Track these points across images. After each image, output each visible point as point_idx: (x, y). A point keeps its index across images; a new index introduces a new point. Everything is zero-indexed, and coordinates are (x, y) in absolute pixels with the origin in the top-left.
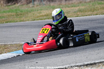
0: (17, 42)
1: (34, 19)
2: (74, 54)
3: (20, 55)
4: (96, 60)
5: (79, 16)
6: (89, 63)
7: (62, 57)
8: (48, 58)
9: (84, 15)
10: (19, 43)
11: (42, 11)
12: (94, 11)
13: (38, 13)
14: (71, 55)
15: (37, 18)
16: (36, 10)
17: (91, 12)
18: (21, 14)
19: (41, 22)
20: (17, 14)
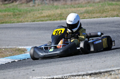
0: (12, 46)
1: (34, 20)
2: (77, 61)
3: (15, 60)
4: (101, 69)
5: (85, 18)
6: (93, 72)
7: (63, 65)
8: (47, 65)
9: (91, 17)
10: (14, 47)
11: (43, 11)
12: (103, 13)
13: (39, 13)
14: (73, 62)
15: (38, 18)
16: (36, 10)
17: (100, 14)
18: (19, 14)
19: (41, 24)
20: (14, 14)
